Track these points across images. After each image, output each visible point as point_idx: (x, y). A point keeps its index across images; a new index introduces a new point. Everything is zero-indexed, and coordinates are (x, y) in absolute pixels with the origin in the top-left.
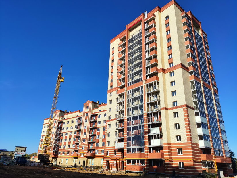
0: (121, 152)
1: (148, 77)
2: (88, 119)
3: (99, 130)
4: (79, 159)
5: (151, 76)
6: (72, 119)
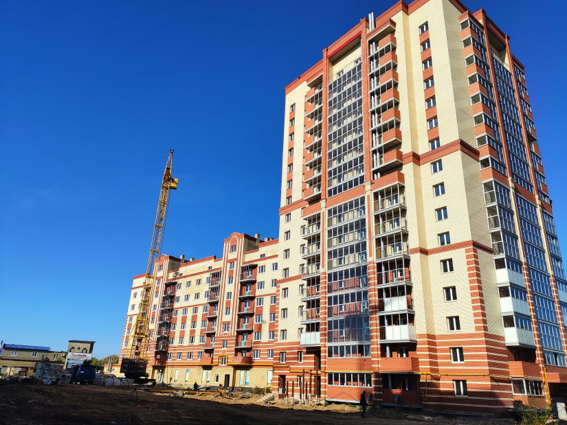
0: (313, 355)
1: (379, 174)
2: (234, 276)
3: (261, 302)
4: (215, 371)
5: (384, 171)
6: (198, 277)
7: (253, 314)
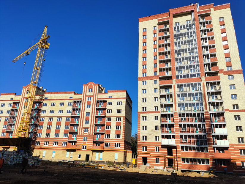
0: (167, 149)
2: (91, 104)
4: (78, 152)
6: (61, 101)
7: (105, 125)
